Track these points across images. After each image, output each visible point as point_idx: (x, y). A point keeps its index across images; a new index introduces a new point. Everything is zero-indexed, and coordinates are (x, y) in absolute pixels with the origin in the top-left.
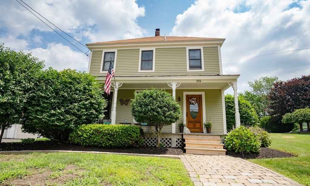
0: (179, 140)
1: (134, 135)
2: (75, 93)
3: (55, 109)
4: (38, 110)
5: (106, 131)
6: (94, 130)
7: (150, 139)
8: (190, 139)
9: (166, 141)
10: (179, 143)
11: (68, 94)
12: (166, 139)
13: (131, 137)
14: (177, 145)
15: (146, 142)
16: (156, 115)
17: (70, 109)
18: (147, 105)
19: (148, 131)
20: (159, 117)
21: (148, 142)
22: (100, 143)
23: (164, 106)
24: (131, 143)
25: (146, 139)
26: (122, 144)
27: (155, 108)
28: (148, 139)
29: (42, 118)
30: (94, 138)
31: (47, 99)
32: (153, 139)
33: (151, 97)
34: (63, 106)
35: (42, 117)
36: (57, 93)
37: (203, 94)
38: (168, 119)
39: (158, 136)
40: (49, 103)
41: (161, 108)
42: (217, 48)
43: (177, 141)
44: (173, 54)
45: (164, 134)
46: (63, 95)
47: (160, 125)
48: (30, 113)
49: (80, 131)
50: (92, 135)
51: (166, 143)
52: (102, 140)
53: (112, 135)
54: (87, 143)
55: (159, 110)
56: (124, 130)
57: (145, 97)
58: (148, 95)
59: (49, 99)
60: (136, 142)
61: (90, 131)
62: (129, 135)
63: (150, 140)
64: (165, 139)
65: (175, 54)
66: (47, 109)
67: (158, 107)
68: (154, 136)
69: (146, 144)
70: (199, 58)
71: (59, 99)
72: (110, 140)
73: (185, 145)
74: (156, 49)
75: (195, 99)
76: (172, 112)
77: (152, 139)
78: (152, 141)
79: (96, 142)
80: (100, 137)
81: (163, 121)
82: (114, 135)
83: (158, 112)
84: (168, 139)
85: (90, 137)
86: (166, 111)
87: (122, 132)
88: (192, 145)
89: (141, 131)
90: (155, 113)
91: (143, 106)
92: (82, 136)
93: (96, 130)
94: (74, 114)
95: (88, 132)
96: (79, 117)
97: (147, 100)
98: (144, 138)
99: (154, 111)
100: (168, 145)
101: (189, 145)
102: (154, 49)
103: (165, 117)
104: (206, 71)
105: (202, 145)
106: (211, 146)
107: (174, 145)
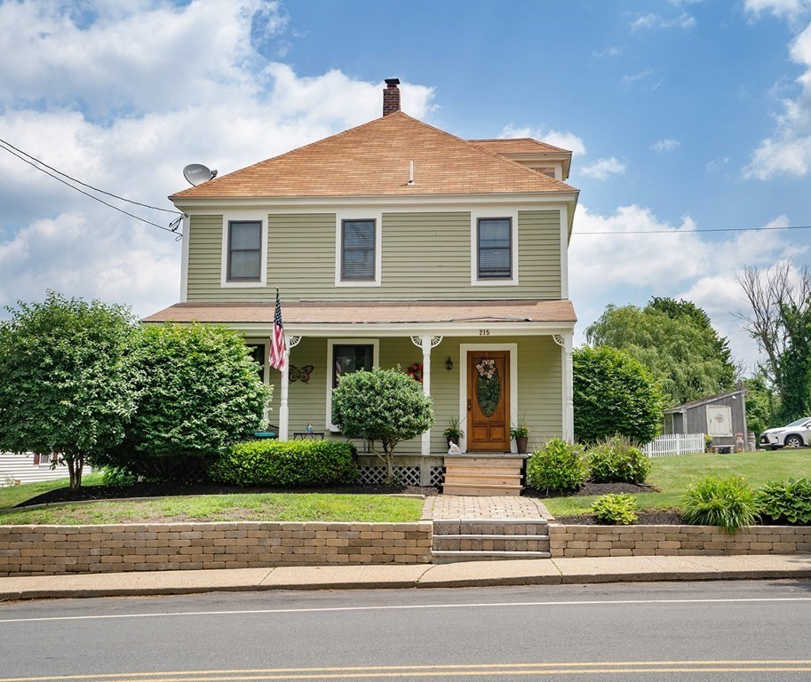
0: (436, 469)
1: (342, 461)
2: (220, 384)
3: (188, 418)
4: (159, 422)
5: (287, 456)
6: (262, 455)
7: (372, 469)
8: (457, 467)
9: (409, 473)
10: (436, 477)
11: (209, 386)
12: (409, 469)
13: (335, 465)
14: (432, 481)
15: (364, 477)
16: (382, 424)
17: (217, 416)
18: (363, 405)
19: (367, 450)
20: (387, 427)
21: (367, 477)
22: (275, 478)
23: (397, 407)
24: (335, 477)
25: (364, 469)
26: (318, 479)
27: (380, 411)
28: (368, 469)
29: (171, 437)
30: (264, 470)
31: (173, 399)
32: (380, 469)
33: (372, 388)
34: (202, 411)
35: (170, 435)
36: (188, 387)
37: (513, 348)
38: (404, 431)
39: (389, 462)
40: (179, 408)
41: (390, 409)
42: (556, 216)
43: (432, 473)
44: (433, 233)
45: (402, 457)
46: (198, 390)
47: (390, 440)
48: (145, 427)
49: (233, 457)
50: (260, 463)
51: (409, 477)
52: (279, 473)
53: (298, 463)
54: (249, 479)
55: (387, 414)
56: (323, 452)
57: (360, 389)
58: (365, 384)
59: (177, 399)
60: (346, 473)
61: (256, 456)
62: (331, 460)
63: (372, 473)
64: (405, 469)
65: (438, 234)
66: (175, 418)
67: (385, 409)
68: (380, 464)
69: (364, 481)
70: (507, 245)
71: (193, 399)
72: (294, 472)
73: (443, 481)
74: (384, 215)
75: (493, 362)
76: (411, 417)
77: (376, 469)
78: (376, 473)
79: (267, 476)
80: (275, 467)
81: (394, 433)
82: (303, 462)
83: (385, 419)
84: (413, 469)
85: (256, 468)
86: (400, 415)
87: (318, 456)
88: (457, 479)
89: (354, 450)
90: (379, 421)
91: (356, 407)
92: (240, 466)
93: (267, 455)
94: (223, 426)
95: (251, 459)
96: (231, 429)
97: (362, 396)
98: (359, 468)
99: (377, 416)
100: (413, 481)
101: (451, 479)
102: (376, 215)
103: (398, 427)
104: (522, 284)
105: (477, 479)
106: (495, 480)
107: (426, 480)
